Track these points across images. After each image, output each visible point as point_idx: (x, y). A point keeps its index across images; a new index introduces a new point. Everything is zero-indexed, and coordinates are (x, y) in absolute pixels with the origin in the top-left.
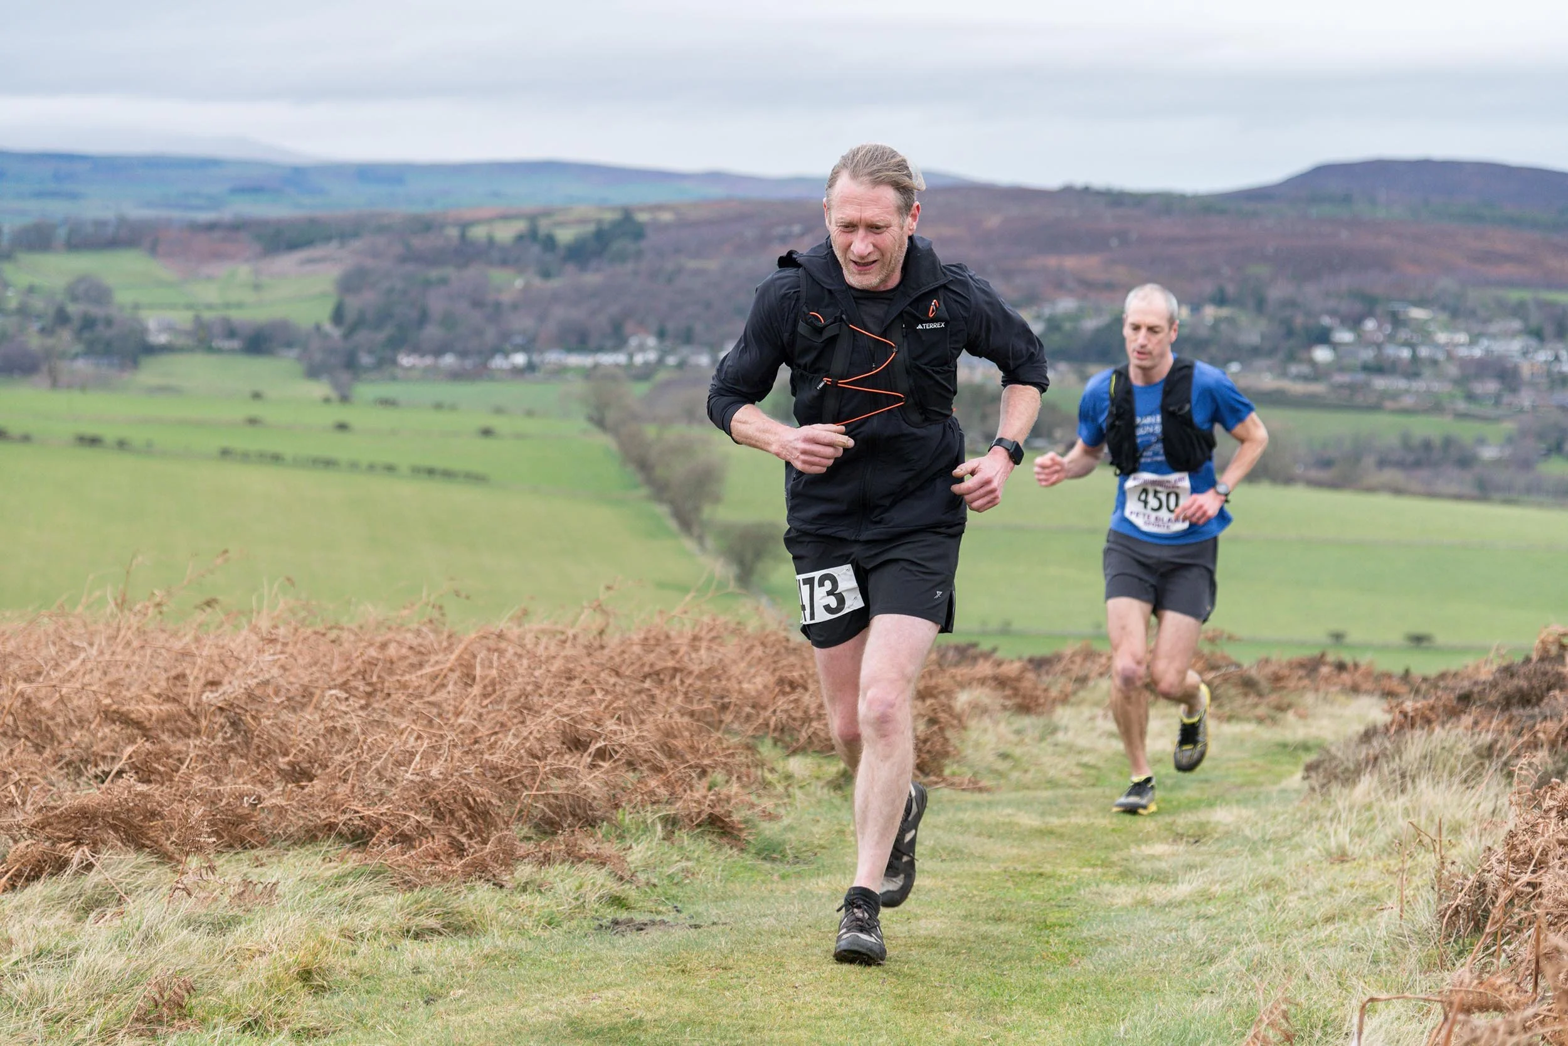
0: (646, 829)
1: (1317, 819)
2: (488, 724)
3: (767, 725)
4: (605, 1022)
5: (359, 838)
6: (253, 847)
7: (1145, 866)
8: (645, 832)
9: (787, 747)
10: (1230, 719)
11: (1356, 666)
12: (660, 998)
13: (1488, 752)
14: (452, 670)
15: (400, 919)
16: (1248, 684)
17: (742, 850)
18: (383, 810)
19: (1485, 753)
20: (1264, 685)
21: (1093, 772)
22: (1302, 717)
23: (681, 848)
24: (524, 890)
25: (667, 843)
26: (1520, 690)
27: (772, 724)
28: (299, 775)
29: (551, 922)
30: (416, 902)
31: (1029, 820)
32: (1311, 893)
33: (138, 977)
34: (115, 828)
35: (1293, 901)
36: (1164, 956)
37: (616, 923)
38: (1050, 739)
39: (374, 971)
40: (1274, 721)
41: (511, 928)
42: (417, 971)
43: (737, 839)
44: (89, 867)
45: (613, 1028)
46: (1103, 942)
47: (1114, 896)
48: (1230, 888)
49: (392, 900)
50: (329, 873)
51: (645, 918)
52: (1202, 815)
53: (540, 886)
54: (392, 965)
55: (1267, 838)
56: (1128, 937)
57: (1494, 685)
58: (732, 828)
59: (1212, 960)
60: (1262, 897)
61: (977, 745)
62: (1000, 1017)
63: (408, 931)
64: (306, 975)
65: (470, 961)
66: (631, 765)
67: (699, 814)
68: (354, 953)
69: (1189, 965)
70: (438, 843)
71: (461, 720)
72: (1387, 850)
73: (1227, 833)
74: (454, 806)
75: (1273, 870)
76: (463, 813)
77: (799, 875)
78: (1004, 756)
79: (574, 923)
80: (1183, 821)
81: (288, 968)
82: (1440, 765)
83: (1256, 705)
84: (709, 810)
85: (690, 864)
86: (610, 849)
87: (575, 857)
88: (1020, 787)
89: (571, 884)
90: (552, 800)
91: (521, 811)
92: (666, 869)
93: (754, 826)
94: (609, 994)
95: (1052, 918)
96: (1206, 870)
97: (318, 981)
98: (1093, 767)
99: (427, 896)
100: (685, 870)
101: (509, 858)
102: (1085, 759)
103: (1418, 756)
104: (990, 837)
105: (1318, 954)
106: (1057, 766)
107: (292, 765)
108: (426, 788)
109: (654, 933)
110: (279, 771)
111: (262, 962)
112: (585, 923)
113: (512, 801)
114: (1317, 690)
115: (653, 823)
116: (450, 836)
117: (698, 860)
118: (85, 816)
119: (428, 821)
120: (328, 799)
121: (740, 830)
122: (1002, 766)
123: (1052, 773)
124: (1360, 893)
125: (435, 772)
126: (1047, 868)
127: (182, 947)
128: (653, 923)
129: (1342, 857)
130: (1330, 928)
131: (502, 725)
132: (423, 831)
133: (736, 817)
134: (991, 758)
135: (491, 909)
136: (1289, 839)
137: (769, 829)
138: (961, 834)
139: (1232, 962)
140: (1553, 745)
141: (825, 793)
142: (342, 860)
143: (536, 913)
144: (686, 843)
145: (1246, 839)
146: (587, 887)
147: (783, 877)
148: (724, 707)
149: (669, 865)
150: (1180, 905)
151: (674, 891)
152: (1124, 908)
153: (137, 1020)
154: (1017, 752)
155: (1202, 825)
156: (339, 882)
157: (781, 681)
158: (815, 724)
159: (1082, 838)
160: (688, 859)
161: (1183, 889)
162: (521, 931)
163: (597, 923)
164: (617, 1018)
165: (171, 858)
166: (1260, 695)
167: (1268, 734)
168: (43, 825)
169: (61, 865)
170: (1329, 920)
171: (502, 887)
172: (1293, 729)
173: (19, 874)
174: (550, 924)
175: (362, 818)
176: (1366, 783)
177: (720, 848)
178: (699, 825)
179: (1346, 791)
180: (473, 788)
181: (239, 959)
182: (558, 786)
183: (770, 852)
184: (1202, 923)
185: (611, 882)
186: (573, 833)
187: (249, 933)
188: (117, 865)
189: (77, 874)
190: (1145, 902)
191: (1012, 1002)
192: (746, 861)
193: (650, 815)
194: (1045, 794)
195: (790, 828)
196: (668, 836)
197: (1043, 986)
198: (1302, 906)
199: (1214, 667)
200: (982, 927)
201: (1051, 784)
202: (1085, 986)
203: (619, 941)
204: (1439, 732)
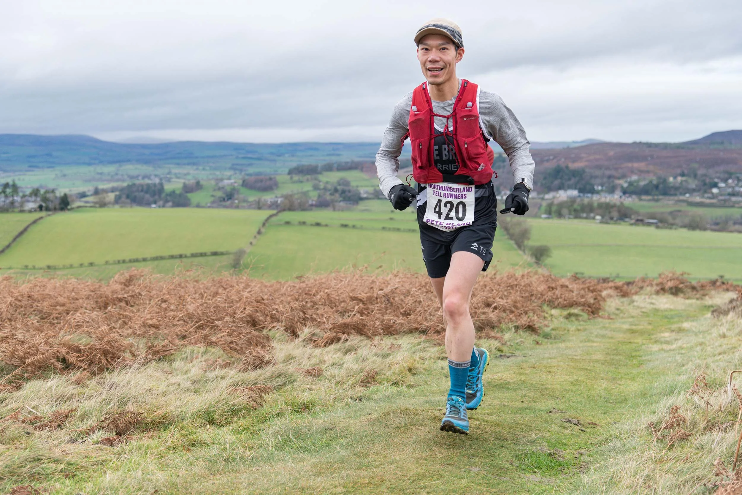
0: (509, 329)
1: (716, 325)
3: (545, 300)
4: (499, 382)
5: (424, 332)
6: (394, 335)
7: (663, 339)
9: (551, 306)
10: (688, 298)
11: (728, 283)
12: (515, 376)
15: (437, 355)
16: (694, 288)
17: (538, 336)
18: (432, 324)
20: (698, 288)
21: (646, 314)
22: (711, 298)
23: (520, 335)
25: (516, 334)
27: (547, 300)
28: (406, 314)
30: (442, 349)
31: (626, 327)
32: (715, 347)
33: (362, 370)
34: (354, 329)
35: (709, 349)
36: (668, 364)
37: (501, 356)
38: (632, 305)
39: (430, 369)
40: (702, 299)
42: (442, 368)
43: (537, 332)
44: (347, 340)
45: (501, 384)
46: (650, 361)
47: (653, 348)
48: (688, 345)
49: (435, 349)
50: (416, 342)
51: (510, 355)
52: (679, 325)
54: (435, 367)
55: (700, 331)
56: (657, 359)
58: (535, 329)
59: (683, 365)
60: (699, 348)
61: (610, 306)
62: (618, 382)
64: (410, 370)
66: (504, 311)
67: (525, 325)
68: (424, 364)
69: (676, 367)
72: (738, 334)
73: (687, 330)
75: (703, 340)
77: (556, 343)
78: (618, 309)
80: (674, 326)
81: (405, 368)
83: (696, 294)
84: (528, 324)
85: (522, 340)
86: (499, 335)
87: (488, 337)
88: (623, 318)
89: (487, 345)
90: (481, 321)
94: (499, 375)
95: (634, 354)
96: (681, 340)
97: (413, 371)
98: (646, 313)
100: (521, 341)
102: (643, 310)
104: (614, 331)
105: (717, 364)
106: (635, 312)
107: (405, 311)
109: (511, 358)
110: (401, 313)
111: (397, 366)
114: (715, 290)
115: (511, 328)
117: (525, 338)
118: (346, 325)
120: (416, 321)
121: (538, 330)
122: (617, 312)
123: (633, 314)
124: (730, 346)
126: (632, 341)
127: (374, 362)
128: (512, 356)
129: (724, 336)
130: (721, 356)
133: (536, 326)
134: (614, 310)
136: (707, 331)
137: (547, 330)
138: (605, 331)
139: (690, 366)
141: (562, 320)
142: (420, 338)
144: (521, 333)
145: (693, 331)
146: (492, 345)
147: (551, 343)
148: (532, 295)
149: (516, 340)
150: (673, 350)
151: (518, 347)
152: (656, 351)
153: (361, 382)
154: (622, 308)
155: (680, 328)
156: (419, 344)
157: (549, 287)
158: (560, 300)
159: (642, 333)
160: (522, 338)
161: (674, 346)
163: (497, 356)
164: (502, 381)
165: (370, 338)
166: (697, 291)
167: (699, 302)
168: (334, 328)
169: (339, 340)
170: (720, 354)
172: (708, 301)
173: (327, 342)
175: (425, 326)
176: (731, 315)
177: (531, 335)
178: (525, 328)
179: (725, 317)
181: (389, 365)
182: (483, 317)
183: (547, 336)
184: (680, 355)
185: (499, 344)
186: (487, 330)
187: (393, 358)
188: (355, 339)
189: (344, 342)
190: (662, 349)
191: (622, 378)
192: (540, 339)
193: (510, 325)
194: (631, 320)
195: (553, 329)
196: (516, 331)
197: (631, 373)
198: (711, 350)
199: (683, 283)
200: (612, 357)
201: (633, 317)
202: (644, 373)
203: (502, 361)
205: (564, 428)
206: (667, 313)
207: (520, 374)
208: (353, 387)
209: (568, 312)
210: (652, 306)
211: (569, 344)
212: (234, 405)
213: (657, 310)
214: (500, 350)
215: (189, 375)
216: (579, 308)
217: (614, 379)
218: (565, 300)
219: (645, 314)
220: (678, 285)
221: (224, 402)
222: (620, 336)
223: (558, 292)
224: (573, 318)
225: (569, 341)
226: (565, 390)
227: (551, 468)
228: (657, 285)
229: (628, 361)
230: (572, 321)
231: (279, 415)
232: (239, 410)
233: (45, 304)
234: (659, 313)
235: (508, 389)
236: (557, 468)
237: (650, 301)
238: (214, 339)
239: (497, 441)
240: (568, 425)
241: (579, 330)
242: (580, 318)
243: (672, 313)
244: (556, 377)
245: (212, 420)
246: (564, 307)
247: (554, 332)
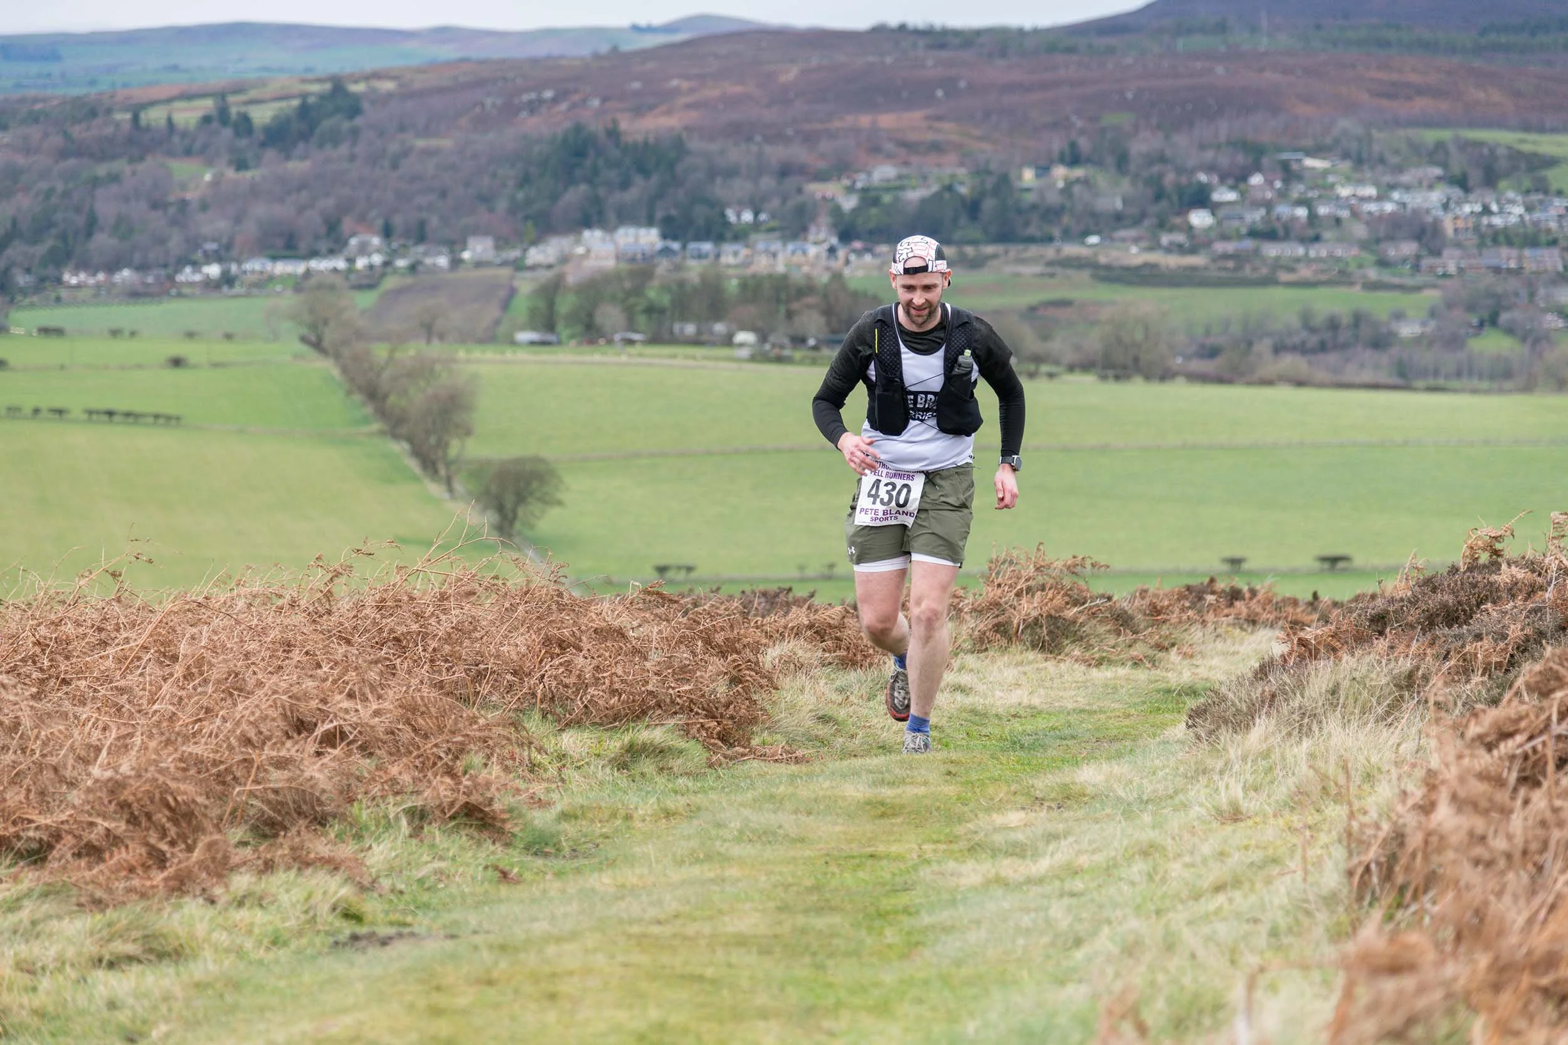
0: (389, 825)
1: (1205, 771)
2: (190, 709)
3: (534, 695)
5: (38, 855)
7: (998, 839)
8: (388, 826)
9: (559, 721)
10: (1099, 663)
11: (1253, 593)
13: (1409, 682)
14: (145, 648)
15: (91, 948)
16: (1122, 621)
17: (507, 845)
18: (63, 817)
19: (1404, 683)
20: (1140, 620)
22: (1188, 656)
23: (433, 846)
24: (241, 904)
25: (414, 841)
26: (1444, 606)
27: (539, 692)
29: (276, 941)
30: (110, 925)
31: (855, 791)
32: (1198, 859)
35: (1176, 869)
36: (1021, 941)
37: (355, 938)
39: (60, 1009)
40: (1153, 662)
41: (227, 951)
43: (501, 832)
46: (947, 930)
47: (960, 875)
48: (1099, 858)
49: (79, 924)
51: (391, 931)
52: (1065, 776)
53: (261, 898)
54: (82, 1000)
55: (1145, 798)
56: (978, 923)
57: (1413, 602)
58: (494, 818)
59: (1078, 942)
60: (1139, 867)
61: (792, 708)
62: (827, 1024)
63: (100, 961)
65: (177, 991)
66: (366, 750)
67: (452, 804)
68: (34, 989)
69: (1052, 952)
70: (133, 853)
71: (156, 707)
72: (1289, 805)
74: (151, 808)
75: (1151, 835)
76: (162, 817)
77: (578, 871)
78: (824, 719)
79: (304, 941)
80: (1044, 783)
82: (1351, 700)
83: (1130, 645)
84: (462, 799)
85: (443, 864)
86: (347, 850)
87: (302, 862)
88: (846, 754)
89: (297, 894)
90: (272, 796)
91: (234, 810)
92: (414, 872)
93: (520, 816)
94: (348, 1020)
95: (887, 904)
96: (1071, 839)
99: (121, 917)
100: (440, 872)
101: (221, 867)
103: (1323, 690)
104: (809, 813)
105: (1206, 930)
108: (115, 787)
109: (399, 948)
112: (318, 940)
113: (223, 797)
114: (1203, 623)
115: (397, 818)
116: (147, 844)
117: (453, 859)
119: (120, 826)
121: (504, 821)
122: (823, 730)
124: (1256, 856)
125: (125, 769)
126: (881, 849)
128: (400, 935)
129: (1235, 815)
130: (1221, 898)
131: (208, 711)
132: (114, 840)
133: (497, 806)
134: (808, 723)
135: (201, 929)
136: (1171, 797)
137: (541, 819)
138: (775, 812)
139: (1105, 942)
140: (1486, 670)
141: (608, 774)
142: (16, 879)
143: (257, 931)
144: (438, 839)
145: (1119, 799)
146: (318, 896)
147: (559, 874)
148: (480, 676)
149: (418, 866)
150: (1040, 881)
151: (425, 897)
152: (974, 889)
154: (842, 714)
155: (1066, 787)
156: (14, 905)
157: (547, 641)
158: (591, 690)
160: (441, 858)
161: (1043, 865)
162: (240, 953)
163: (331, 940)
166: (1136, 631)
167: (1147, 678)
170: (1219, 888)
171: (213, 902)
172: (1178, 671)
174: (274, 943)
175: (37, 828)
176: (1262, 729)
177: (479, 844)
178: (452, 818)
179: (1238, 737)
180: (173, 785)
182: (277, 778)
183: (540, 846)
184: (1066, 901)
185: (346, 891)
186: (298, 834)
190: (998, 880)
191: (839, 1005)
192: (513, 859)
193: (393, 808)
194: (876, 761)
195: (565, 816)
196: (416, 832)
197: (877, 985)
198: (1187, 874)
199: (1076, 603)
200: (801, 920)
202: (926, 983)
203: (360, 959)
204: (1347, 660)
206: (1017, 725)
207: (436, 1012)
209: (627, 738)
210: (959, 697)
211: (630, 876)
213: (978, 715)
214: (351, 915)
216: (672, 722)
217: (810, 1011)
218: (614, 692)
220: (1061, 609)
223: (583, 660)
224: (647, 766)
225: (631, 860)
228: (978, 611)
229: (863, 933)
230: (643, 775)
234: (989, 728)
241: (668, 814)
242: (676, 764)
243: (1041, 723)
246: (613, 720)
247: (569, 828)
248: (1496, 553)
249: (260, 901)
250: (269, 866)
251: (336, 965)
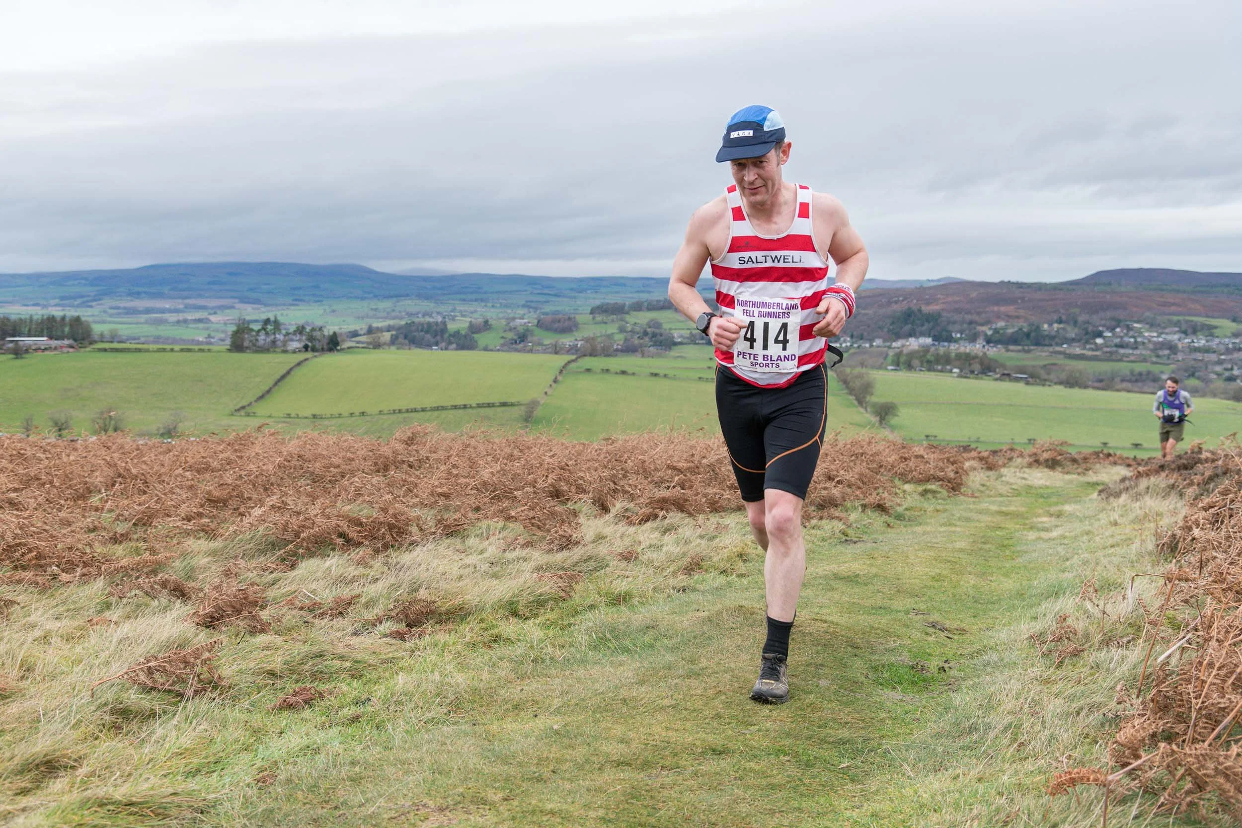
0: (856, 508)
1: (1105, 510)
3: (897, 473)
4: (846, 575)
6: (720, 512)
7: (1040, 525)
9: (904, 481)
10: (1067, 473)
11: (1115, 455)
12: (865, 567)
13: (1173, 487)
16: (1074, 461)
17: (890, 516)
19: (1171, 487)
20: (1080, 461)
22: (1095, 473)
23: (868, 515)
25: (863, 514)
26: (1184, 464)
31: (994, 508)
32: (1105, 537)
33: (684, 554)
34: (674, 505)
35: (1097, 539)
36: (1049, 558)
37: (846, 540)
38: (1000, 480)
40: (1084, 474)
43: (888, 512)
44: (666, 518)
45: (849, 577)
46: (1026, 552)
47: (1028, 536)
48: (1073, 534)
51: (857, 539)
52: (1059, 508)
55: (1086, 516)
56: (1035, 551)
57: (1173, 462)
58: (886, 509)
59: (1067, 559)
60: (1085, 537)
61: (973, 481)
62: (989, 578)
64: (741, 556)
66: (849, 486)
67: (874, 503)
69: (1059, 562)
72: (1133, 522)
73: (1070, 514)
75: (1089, 528)
77: (911, 526)
78: (983, 485)
79: (832, 540)
80: (1053, 509)
81: (734, 553)
82: (1153, 491)
83: (1077, 468)
84: (877, 502)
85: (871, 521)
86: (843, 515)
87: (832, 518)
88: (990, 496)
89: (830, 527)
90: (822, 498)
93: (894, 508)
94: (846, 565)
95: (1006, 542)
96: (1063, 527)
97: (745, 558)
98: (1017, 490)
100: (870, 523)
102: (1014, 487)
103: (1144, 487)
104: (980, 514)
105: (1109, 559)
106: (1003, 489)
109: (859, 545)
110: (728, 486)
111: (726, 551)
112: (836, 541)
114: (1100, 463)
115: (858, 506)
117: (874, 519)
118: (664, 500)
121: (889, 509)
122: (982, 488)
123: (1001, 491)
124: (1124, 537)
126: (1003, 526)
127: (700, 544)
128: (860, 541)
129: (1116, 524)
130: (1113, 550)
133: (887, 505)
134: (978, 486)
136: (1094, 517)
137: (900, 509)
138: (969, 513)
139: (1076, 560)
140: (1199, 484)
141: (917, 497)
143: (818, 536)
144: (870, 513)
145: (1077, 516)
146: (835, 528)
147: (905, 526)
148: (881, 466)
149: (864, 521)
150: (1054, 539)
151: (866, 530)
152: (1032, 540)
153: (684, 569)
154: (988, 484)
155: (1060, 511)
157: (901, 458)
158: (914, 473)
159: (1014, 516)
160: (871, 519)
161: (1054, 534)
162: (813, 542)
163: (839, 541)
164: (850, 573)
165: (693, 515)
166: (1079, 464)
167: (1082, 479)
168: (650, 503)
169: (656, 517)
170: (1112, 546)
172: (1092, 477)
173: (642, 520)
174: (823, 540)
176: (1124, 497)
177: (882, 515)
178: (874, 508)
179: (1116, 500)
181: (716, 549)
182: (824, 493)
183: (899, 517)
184: (1063, 546)
185: (844, 527)
186: (830, 509)
187: (721, 541)
188: (675, 517)
189: (662, 520)
190: (1040, 538)
191: (993, 572)
192: (891, 520)
193: (857, 503)
195: (907, 509)
196: (863, 511)
197: (1004, 567)
198: (1102, 541)
199: (1061, 454)
200: (980, 546)
201: (1001, 495)
202: (1020, 568)
203: (848, 547)
204: (1152, 479)
205: (927, 634)
206: (1042, 491)
207: (872, 565)
208: (674, 574)
209: (924, 487)
210: (1023, 481)
211: (928, 528)
212: (541, 595)
213: (1030, 487)
214: (845, 534)
215: (485, 555)
216: (937, 483)
217: (984, 574)
218: (920, 473)
219: (1017, 493)
220: (1055, 457)
221: (529, 591)
222: (986, 519)
223: (911, 464)
224: (930, 496)
225: (927, 524)
226: (926, 586)
227: (914, 683)
228: (1030, 456)
229: (999, 551)
230: (929, 498)
231: (592, 607)
232: (546, 601)
233: (317, 465)
234: (1033, 491)
235: (857, 583)
236: (921, 683)
237: (1021, 475)
238: (513, 513)
239: (850, 649)
240: (931, 630)
241: (938, 511)
242: (938, 496)
243: (1050, 491)
244: (915, 570)
245: (515, 612)
246: (920, 482)
247: (907, 512)
248: (1200, 448)
249: (819, 528)
250: (821, 518)
251: (840, 548)
